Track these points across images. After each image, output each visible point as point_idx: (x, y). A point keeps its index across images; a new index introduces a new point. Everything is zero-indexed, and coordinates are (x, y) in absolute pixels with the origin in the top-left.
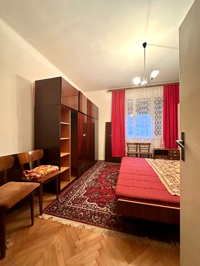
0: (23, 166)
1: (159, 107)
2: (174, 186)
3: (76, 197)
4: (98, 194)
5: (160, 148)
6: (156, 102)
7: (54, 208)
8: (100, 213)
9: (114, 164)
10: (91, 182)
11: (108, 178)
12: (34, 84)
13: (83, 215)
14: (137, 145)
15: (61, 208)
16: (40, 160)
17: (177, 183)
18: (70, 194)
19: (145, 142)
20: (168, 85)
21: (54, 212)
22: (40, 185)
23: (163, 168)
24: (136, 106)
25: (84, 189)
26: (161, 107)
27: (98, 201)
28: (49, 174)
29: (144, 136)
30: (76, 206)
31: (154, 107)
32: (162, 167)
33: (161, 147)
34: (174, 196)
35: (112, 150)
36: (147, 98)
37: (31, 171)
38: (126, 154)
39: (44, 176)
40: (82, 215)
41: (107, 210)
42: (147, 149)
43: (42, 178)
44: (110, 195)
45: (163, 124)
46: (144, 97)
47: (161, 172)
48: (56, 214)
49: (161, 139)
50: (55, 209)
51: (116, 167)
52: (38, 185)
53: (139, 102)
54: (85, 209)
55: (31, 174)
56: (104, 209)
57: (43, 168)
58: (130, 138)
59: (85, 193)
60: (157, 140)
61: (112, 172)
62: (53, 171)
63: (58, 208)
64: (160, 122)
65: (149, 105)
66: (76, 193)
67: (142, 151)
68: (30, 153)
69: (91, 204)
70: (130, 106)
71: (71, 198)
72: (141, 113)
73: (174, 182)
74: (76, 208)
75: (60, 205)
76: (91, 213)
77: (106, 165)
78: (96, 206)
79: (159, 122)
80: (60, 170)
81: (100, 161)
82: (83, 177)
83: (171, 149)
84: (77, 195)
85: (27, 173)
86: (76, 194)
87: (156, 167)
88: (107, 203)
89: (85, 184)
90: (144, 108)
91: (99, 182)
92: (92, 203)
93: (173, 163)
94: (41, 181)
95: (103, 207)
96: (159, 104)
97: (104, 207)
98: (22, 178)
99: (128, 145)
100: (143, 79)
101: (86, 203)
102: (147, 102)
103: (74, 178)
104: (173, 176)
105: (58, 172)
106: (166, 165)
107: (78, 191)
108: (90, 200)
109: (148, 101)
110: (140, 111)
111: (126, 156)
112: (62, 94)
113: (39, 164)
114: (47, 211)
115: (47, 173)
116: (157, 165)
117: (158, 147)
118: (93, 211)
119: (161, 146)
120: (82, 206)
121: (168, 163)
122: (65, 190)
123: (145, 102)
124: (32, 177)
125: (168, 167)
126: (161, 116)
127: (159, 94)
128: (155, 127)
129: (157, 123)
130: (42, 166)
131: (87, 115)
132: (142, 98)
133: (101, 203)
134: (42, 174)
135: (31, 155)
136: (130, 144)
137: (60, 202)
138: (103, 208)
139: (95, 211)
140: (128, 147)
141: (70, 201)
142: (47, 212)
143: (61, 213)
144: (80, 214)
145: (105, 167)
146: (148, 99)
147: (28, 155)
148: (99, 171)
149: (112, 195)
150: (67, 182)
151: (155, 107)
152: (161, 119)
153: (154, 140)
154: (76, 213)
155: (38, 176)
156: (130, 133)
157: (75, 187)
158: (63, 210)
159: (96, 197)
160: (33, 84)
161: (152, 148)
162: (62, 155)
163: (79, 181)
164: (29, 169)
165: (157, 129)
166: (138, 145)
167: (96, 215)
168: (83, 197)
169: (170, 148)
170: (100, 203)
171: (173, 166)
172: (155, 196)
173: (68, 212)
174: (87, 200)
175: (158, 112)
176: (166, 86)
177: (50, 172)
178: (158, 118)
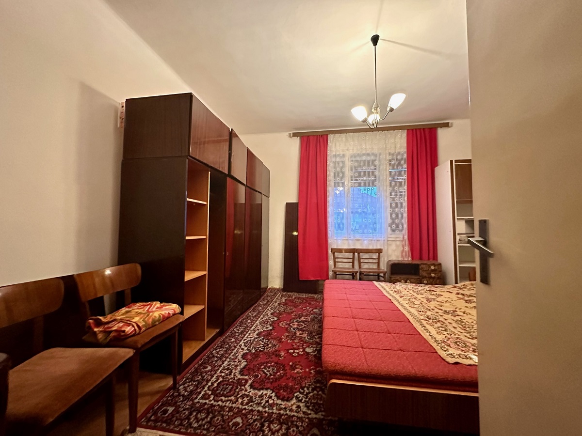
0: (87, 305)
1: (397, 173)
2: (449, 342)
3: (221, 379)
4: (273, 369)
5: (400, 259)
6: (393, 162)
7: (166, 411)
8: (283, 415)
9: (304, 296)
10: (254, 340)
11: (294, 329)
12: (123, 107)
13: (241, 425)
14: (354, 254)
15: (184, 410)
16: (133, 290)
17: (452, 335)
18: (206, 373)
19: (371, 247)
20: (416, 129)
21: (169, 421)
22: (135, 354)
23: (417, 302)
24: (352, 170)
25: (240, 357)
26: (403, 173)
27: (276, 384)
28: (157, 323)
29: (368, 233)
30: (221, 400)
31: (388, 173)
32: (414, 300)
33: (402, 256)
34: (453, 366)
35: (300, 265)
36: (373, 154)
37: (109, 318)
38: (331, 273)
39: (144, 329)
40: (238, 424)
41: (298, 407)
42: (374, 261)
43: (139, 334)
44: (301, 369)
45: (406, 209)
46: (368, 152)
47: (413, 311)
48: (172, 427)
49: (402, 241)
50: (170, 412)
51: (310, 304)
52: (126, 353)
53: (357, 161)
54: (245, 409)
55: (110, 325)
56: (292, 405)
57: (140, 311)
58: (339, 238)
59: (244, 368)
60: (394, 242)
61: (302, 314)
62: (166, 315)
63: (176, 411)
64: (401, 204)
65: (377, 168)
66: (220, 369)
67: (365, 266)
68: (108, 272)
69: (260, 393)
70: (338, 169)
71: (208, 381)
72: (362, 184)
73: (445, 333)
74: (222, 408)
75: (182, 401)
76: (262, 418)
77: (286, 300)
78: (270, 397)
79: (399, 205)
80: (182, 313)
81: (272, 290)
82: (237, 329)
83: (425, 262)
84: (223, 374)
85: (99, 323)
86: (221, 372)
87: (400, 300)
88: (298, 390)
89: (240, 346)
90: (367, 173)
91: (275, 339)
92: (262, 391)
93: (433, 291)
94: (136, 342)
95: (288, 400)
96: (397, 167)
97: (292, 399)
98: (84, 338)
99: (334, 254)
100: (373, 110)
101: (246, 393)
102: (373, 161)
103: (215, 332)
104: (441, 319)
105: (177, 319)
106: (419, 297)
107: (226, 363)
108: (257, 385)
109: (375, 160)
110: (360, 180)
111: (330, 277)
112: (192, 133)
113: (130, 300)
114: (149, 420)
115: (151, 320)
116: (401, 297)
117: (398, 257)
118: (265, 412)
119: (404, 254)
120: (237, 401)
121: (423, 291)
122: (193, 364)
123: (369, 162)
124: (112, 335)
125: (425, 301)
126: (401, 192)
127: (398, 146)
128: (391, 215)
129: (394, 206)
130: (138, 304)
131: (246, 186)
132: (364, 152)
133: (284, 391)
134: (138, 326)
135: (110, 277)
136: (340, 251)
137: (183, 392)
138: (288, 403)
139: (271, 411)
140: (335, 258)
141: (206, 389)
142: (147, 422)
143: (185, 423)
144: (234, 421)
145: (286, 304)
146: (376, 156)
147: (103, 276)
148: (272, 314)
149: (307, 370)
150: (199, 342)
151: (390, 172)
152: (403, 199)
153: (389, 242)
154: (224, 421)
155: (129, 329)
156: (339, 227)
157: (218, 353)
158: (191, 414)
159: (271, 375)
160: (121, 106)
161: (386, 259)
162: (189, 276)
163: (226, 338)
164: (103, 314)
165: (395, 219)
166: (356, 254)
167: (273, 420)
168: (239, 377)
169: (421, 258)
170: (280, 390)
171: (435, 297)
172: (412, 367)
173: (203, 420)
174: (248, 384)
175: (396, 182)
176: (412, 130)
177: (159, 320)
178: (396, 195)
